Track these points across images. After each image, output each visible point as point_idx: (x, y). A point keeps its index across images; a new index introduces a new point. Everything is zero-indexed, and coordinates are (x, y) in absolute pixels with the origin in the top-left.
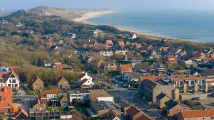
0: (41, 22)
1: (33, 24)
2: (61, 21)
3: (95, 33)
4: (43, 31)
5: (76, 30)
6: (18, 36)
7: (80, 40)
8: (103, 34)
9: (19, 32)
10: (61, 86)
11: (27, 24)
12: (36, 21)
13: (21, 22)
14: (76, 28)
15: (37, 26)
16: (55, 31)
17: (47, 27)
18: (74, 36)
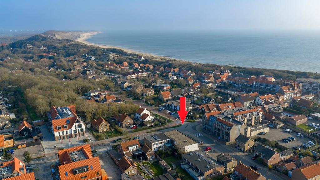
0: (60, 46)
1: (55, 48)
2: (77, 45)
3: (110, 56)
4: (65, 54)
5: (92, 53)
6: (45, 59)
7: (100, 62)
8: (117, 57)
9: (44, 54)
10: (126, 125)
11: (49, 47)
12: (57, 45)
13: (44, 45)
14: (91, 51)
15: (59, 50)
16: (75, 54)
17: (67, 50)
18: (93, 58)
